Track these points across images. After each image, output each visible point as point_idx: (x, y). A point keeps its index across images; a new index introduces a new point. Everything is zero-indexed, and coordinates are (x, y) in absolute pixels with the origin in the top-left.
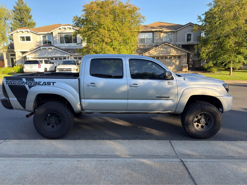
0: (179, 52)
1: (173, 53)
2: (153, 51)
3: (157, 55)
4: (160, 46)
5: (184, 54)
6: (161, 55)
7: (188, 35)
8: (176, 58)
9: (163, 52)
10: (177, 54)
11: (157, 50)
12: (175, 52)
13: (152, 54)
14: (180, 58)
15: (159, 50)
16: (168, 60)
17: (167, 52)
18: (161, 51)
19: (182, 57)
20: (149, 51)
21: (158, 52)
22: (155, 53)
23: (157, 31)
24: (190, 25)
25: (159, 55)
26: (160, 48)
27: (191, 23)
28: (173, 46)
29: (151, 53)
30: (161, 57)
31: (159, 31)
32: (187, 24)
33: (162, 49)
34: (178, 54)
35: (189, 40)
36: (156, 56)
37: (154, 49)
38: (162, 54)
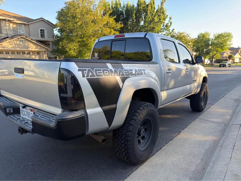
0: (39, 47)
1: (32, 47)
2: (6, 44)
3: (13, 49)
4: (16, 38)
5: (43, 50)
6: (18, 49)
7: (41, 30)
8: (34, 54)
9: (20, 46)
10: (36, 50)
11: (12, 42)
12: (34, 47)
13: (6, 46)
14: (39, 54)
15: (14, 43)
16: (27, 55)
17: (24, 46)
18: (17, 44)
19: (41, 53)
20: (2, 43)
21: (13, 45)
22: (10, 46)
23: (5, 20)
24: (42, 20)
25: (15, 49)
26: (15, 40)
27: (43, 19)
28: (31, 40)
29: (4, 46)
30: (17, 52)
31: (8, 20)
32: (39, 19)
33: (18, 42)
34: (38, 50)
35: (42, 36)
36: (10, 50)
37: (8, 41)
38: (19, 47)
